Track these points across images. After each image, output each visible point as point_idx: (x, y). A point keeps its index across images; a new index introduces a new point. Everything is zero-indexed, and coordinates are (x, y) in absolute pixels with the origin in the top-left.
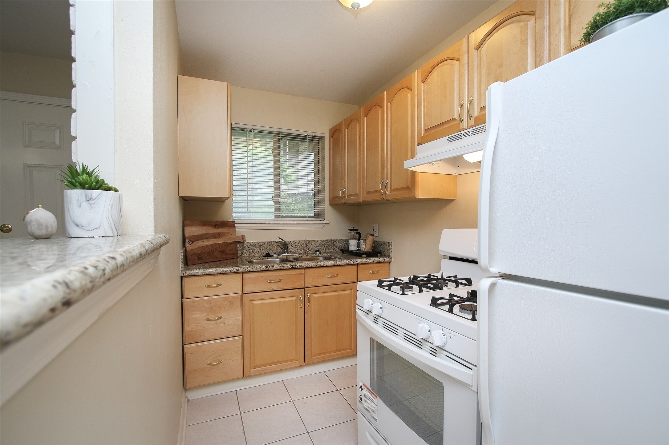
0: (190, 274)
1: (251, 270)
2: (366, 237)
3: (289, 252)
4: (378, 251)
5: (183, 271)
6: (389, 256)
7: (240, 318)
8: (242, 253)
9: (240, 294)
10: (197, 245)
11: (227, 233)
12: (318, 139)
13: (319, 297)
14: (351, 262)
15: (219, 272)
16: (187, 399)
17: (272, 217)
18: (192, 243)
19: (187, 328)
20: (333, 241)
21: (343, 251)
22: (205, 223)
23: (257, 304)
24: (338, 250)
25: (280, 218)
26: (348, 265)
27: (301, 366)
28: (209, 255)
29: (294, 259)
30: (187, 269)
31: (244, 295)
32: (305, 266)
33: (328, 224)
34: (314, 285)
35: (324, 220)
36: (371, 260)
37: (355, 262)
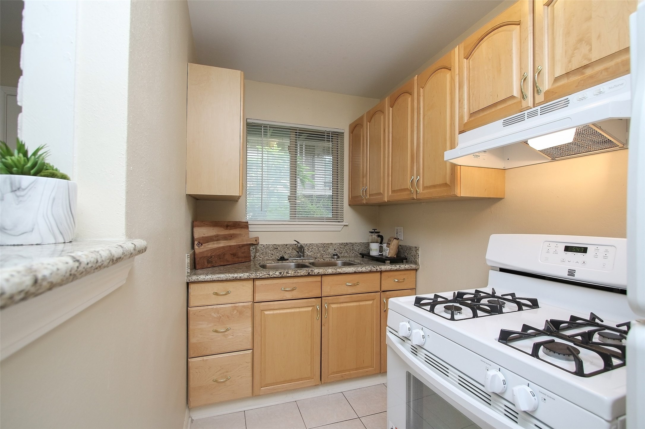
0: (196, 280)
1: (264, 277)
2: (390, 240)
3: (305, 256)
4: (402, 256)
5: (190, 276)
6: (416, 263)
7: (250, 329)
8: (255, 257)
9: (250, 303)
10: (207, 248)
11: (240, 234)
12: (337, 135)
13: (338, 308)
14: (374, 269)
15: (229, 278)
16: (190, 419)
17: (287, 218)
18: (202, 245)
19: (192, 340)
20: (352, 244)
21: (363, 255)
22: (216, 224)
23: (269, 314)
24: (357, 253)
25: (295, 219)
26: (371, 272)
27: (316, 386)
28: (220, 259)
29: (310, 264)
30: (195, 274)
31: (255, 304)
32: (322, 273)
33: (347, 225)
34: (332, 294)
35: (342, 222)
36: (396, 266)
37: (379, 269)
